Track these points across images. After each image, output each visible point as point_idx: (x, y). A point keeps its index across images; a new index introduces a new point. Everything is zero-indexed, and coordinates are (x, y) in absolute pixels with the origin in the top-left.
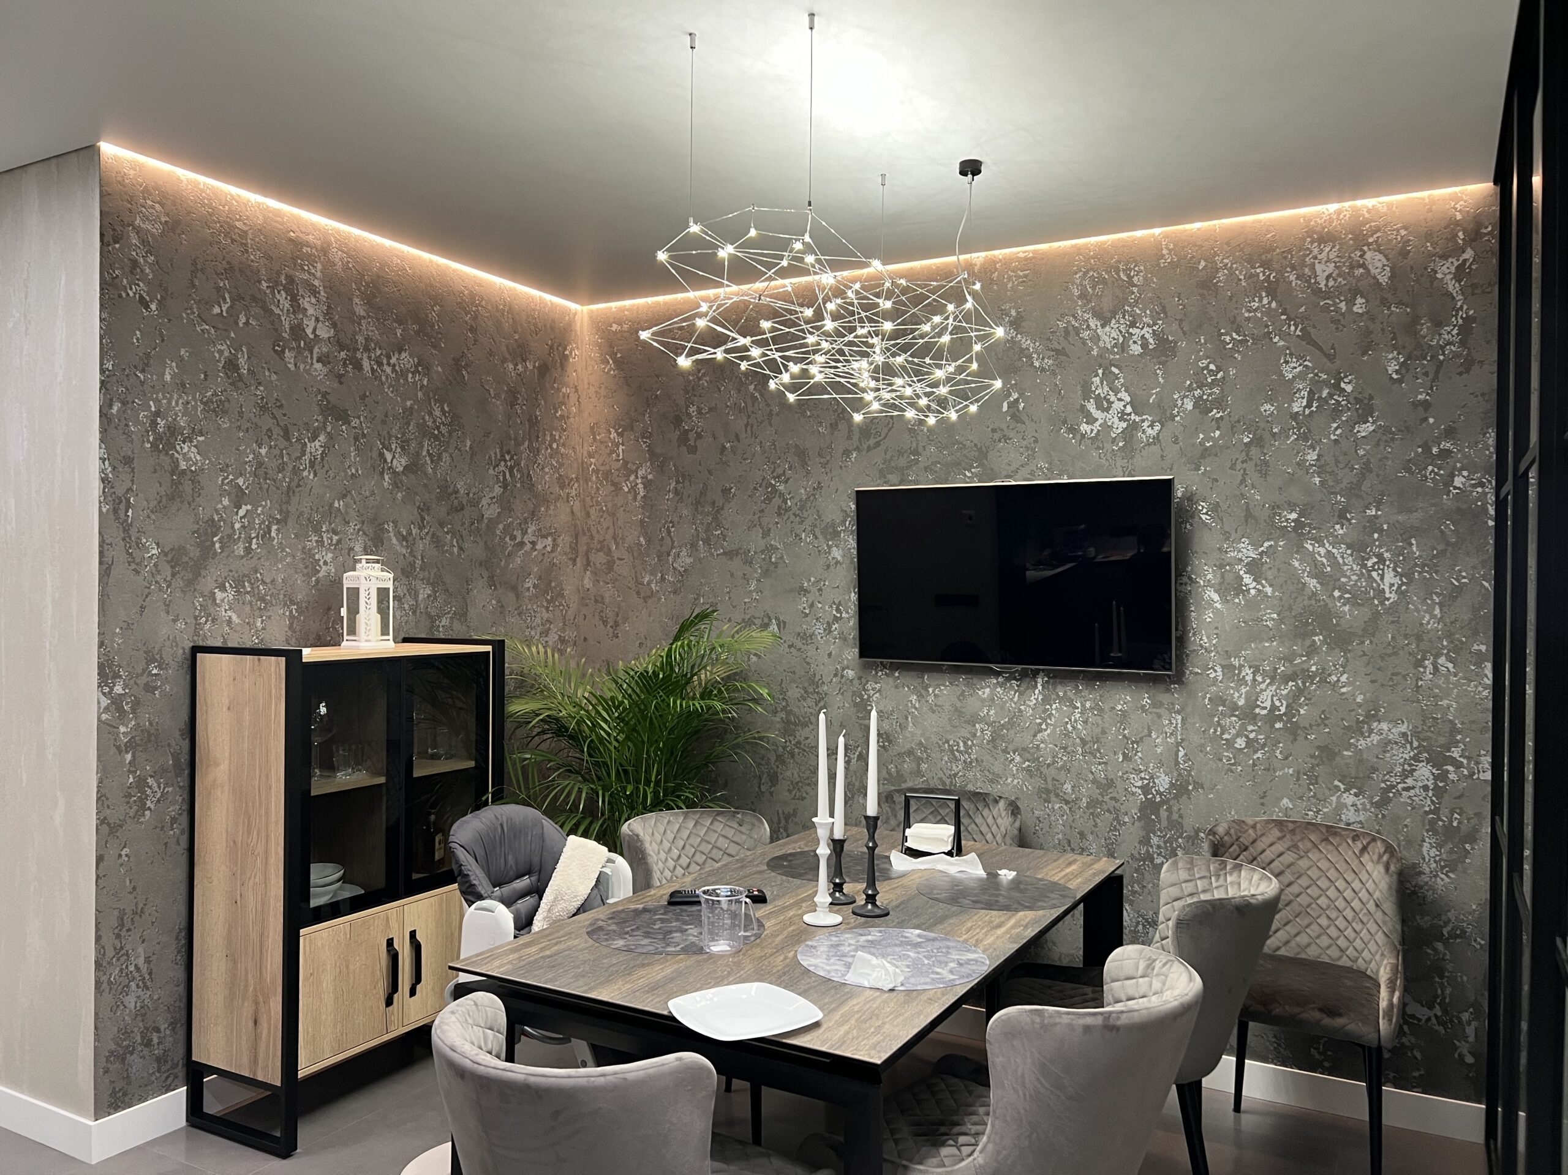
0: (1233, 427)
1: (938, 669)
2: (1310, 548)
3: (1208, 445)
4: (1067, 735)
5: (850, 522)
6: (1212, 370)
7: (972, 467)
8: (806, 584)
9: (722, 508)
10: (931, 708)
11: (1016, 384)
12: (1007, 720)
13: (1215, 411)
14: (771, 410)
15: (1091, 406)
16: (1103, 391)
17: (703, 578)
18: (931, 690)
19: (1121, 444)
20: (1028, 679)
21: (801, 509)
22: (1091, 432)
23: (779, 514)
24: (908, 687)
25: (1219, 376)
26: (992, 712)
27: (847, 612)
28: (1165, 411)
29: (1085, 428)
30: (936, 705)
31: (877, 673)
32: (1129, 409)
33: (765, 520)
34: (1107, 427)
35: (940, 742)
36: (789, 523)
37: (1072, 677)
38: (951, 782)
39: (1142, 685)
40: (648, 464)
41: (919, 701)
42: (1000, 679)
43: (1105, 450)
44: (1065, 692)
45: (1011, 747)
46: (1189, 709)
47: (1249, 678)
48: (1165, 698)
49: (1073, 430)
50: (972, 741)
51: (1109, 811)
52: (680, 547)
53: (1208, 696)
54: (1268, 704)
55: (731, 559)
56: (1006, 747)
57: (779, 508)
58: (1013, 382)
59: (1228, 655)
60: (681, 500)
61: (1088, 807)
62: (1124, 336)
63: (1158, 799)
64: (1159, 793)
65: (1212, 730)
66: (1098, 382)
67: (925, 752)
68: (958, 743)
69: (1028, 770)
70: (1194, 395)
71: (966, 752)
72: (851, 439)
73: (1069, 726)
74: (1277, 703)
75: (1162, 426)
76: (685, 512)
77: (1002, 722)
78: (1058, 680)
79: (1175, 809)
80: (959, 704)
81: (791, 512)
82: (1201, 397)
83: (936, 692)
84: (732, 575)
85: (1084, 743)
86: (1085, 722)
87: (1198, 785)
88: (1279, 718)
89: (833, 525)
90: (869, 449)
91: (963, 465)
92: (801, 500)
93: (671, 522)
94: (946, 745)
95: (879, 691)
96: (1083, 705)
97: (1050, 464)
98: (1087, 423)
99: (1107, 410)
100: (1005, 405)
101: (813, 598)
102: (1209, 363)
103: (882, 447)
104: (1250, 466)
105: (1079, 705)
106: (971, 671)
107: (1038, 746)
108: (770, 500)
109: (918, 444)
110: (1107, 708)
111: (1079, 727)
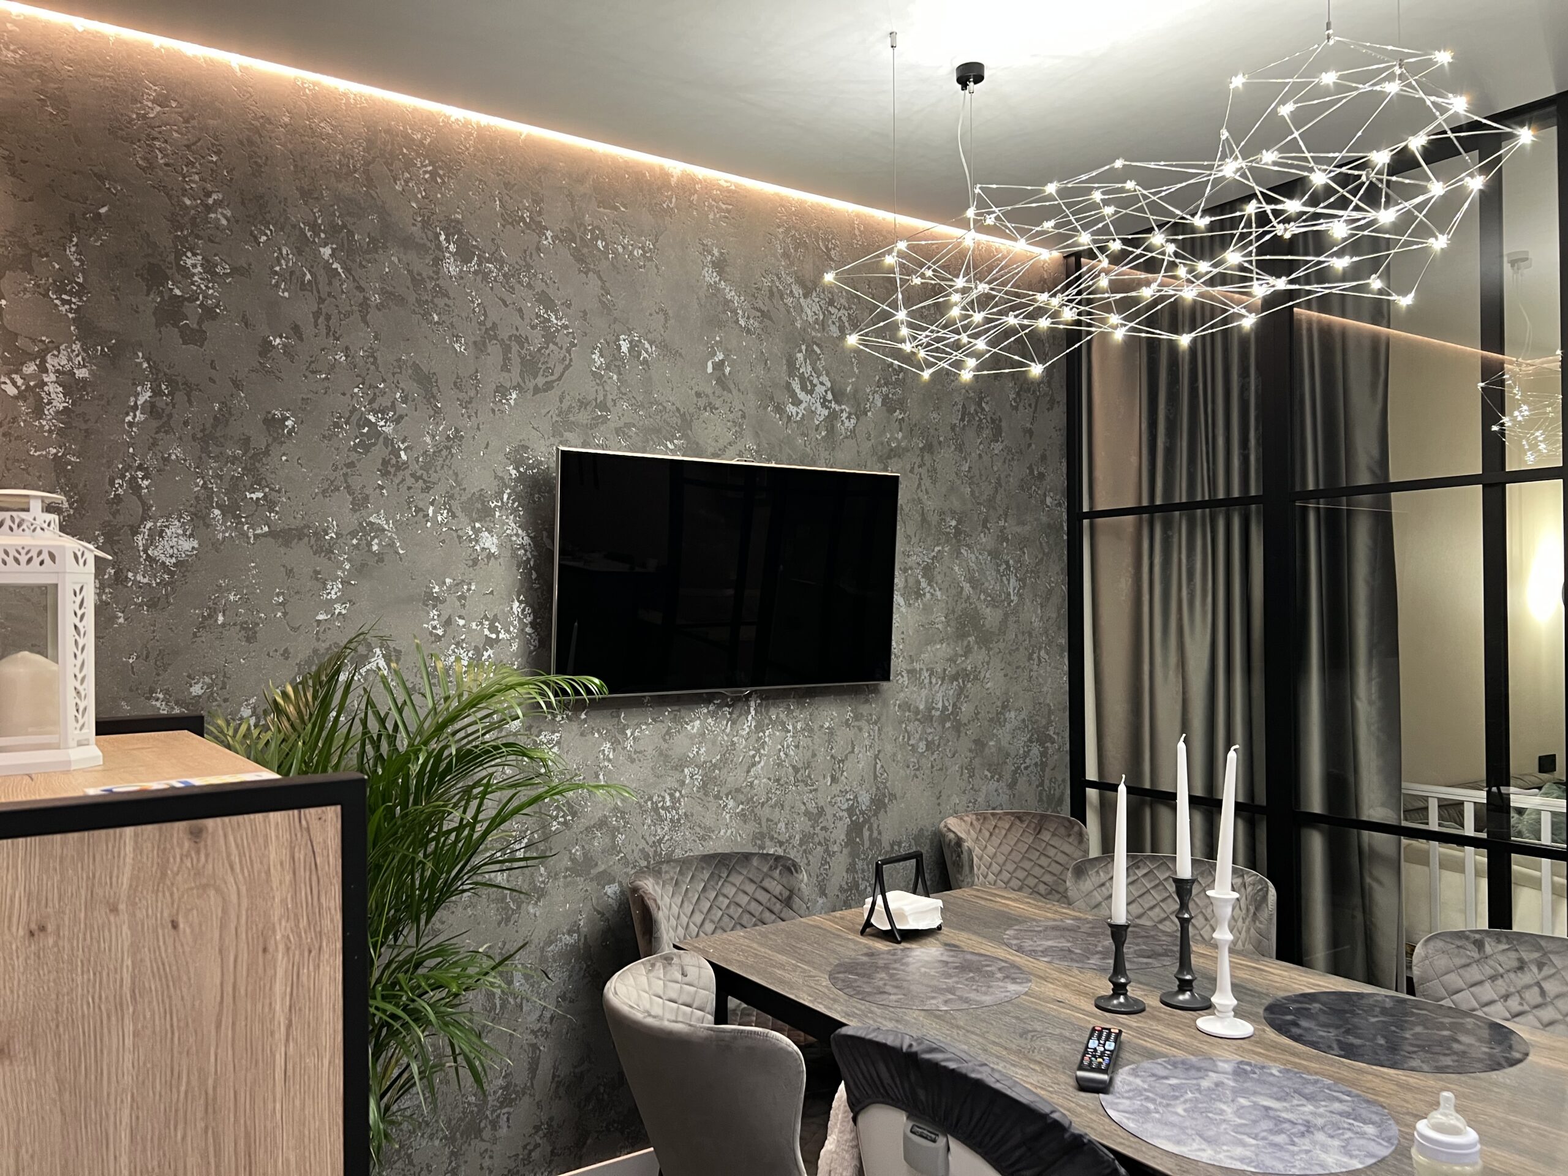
0: (912, 430)
1: (638, 703)
2: (965, 553)
3: (892, 446)
4: (780, 764)
5: (510, 495)
7: (674, 437)
8: (437, 589)
9: (267, 453)
10: (630, 756)
11: (721, 342)
12: (718, 757)
13: (898, 411)
14: (366, 299)
15: (796, 386)
16: (806, 370)
17: (225, 577)
18: (629, 732)
19: (823, 433)
20: (740, 704)
21: (426, 467)
22: (797, 415)
23: (385, 474)
24: (598, 731)
25: (901, 376)
26: (703, 750)
27: (508, 631)
28: (859, 405)
29: (791, 409)
30: (635, 752)
32: (830, 396)
33: (356, 482)
34: (811, 412)
35: (641, 801)
36: (403, 488)
37: (783, 696)
38: (655, 851)
39: (846, 697)
40: (77, 347)
42: (711, 708)
43: (809, 438)
44: (778, 714)
45: (724, 790)
46: (883, 719)
47: (927, 681)
48: (864, 709)
49: (779, 409)
50: (680, 792)
51: (820, 843)
52: (168, 517)
53: (898, 702)
54: (940, 705)
55: (287, 544)
56: (719, 792)
57: (385, 463)
58: (718, 339)
59: (911, 659)
60: (166, 428)
61: (801, 845)
62: (824, 313)
63: (861, 820)
64: (862, 813)
65: (901, 737)
66: (802, 359)
67: (623, 818)
68: (663, 797)
69: (742, 815)
70: (882, 392)
71: (673, 808)
72: (509, 371)
73: (782, 754)
74: (947, 704)
76: (176, 453)
77: (714, 761)
78: (770, 702)
79: (875, 826)
80: (664, 746)
81: (408, 472)
82: (887, 395)
83: (636, 734)
84: (290, 572)
85: (796, 770)
86: (797, 747)
87: (892, 797)
88: (948, 717)
89: (481, 497)
90: (536, 390)
91: (664, 432)
92: (425, 453)
93: (140, 468)
94: (649, 803)
95: (558, 743)
96: (795, 728)
97: (758, 445)
98: (793, 404)
99: (811, 393)
100: (710, 364)
101: (450, 611)
103: (557, 391)
104: (923, 471)
105: (790, 728)
106: (678, 701)
107: (752, 783)
108: (367, 449)
109: (605, 396)
110: (816, 728)
111: (792, 753)
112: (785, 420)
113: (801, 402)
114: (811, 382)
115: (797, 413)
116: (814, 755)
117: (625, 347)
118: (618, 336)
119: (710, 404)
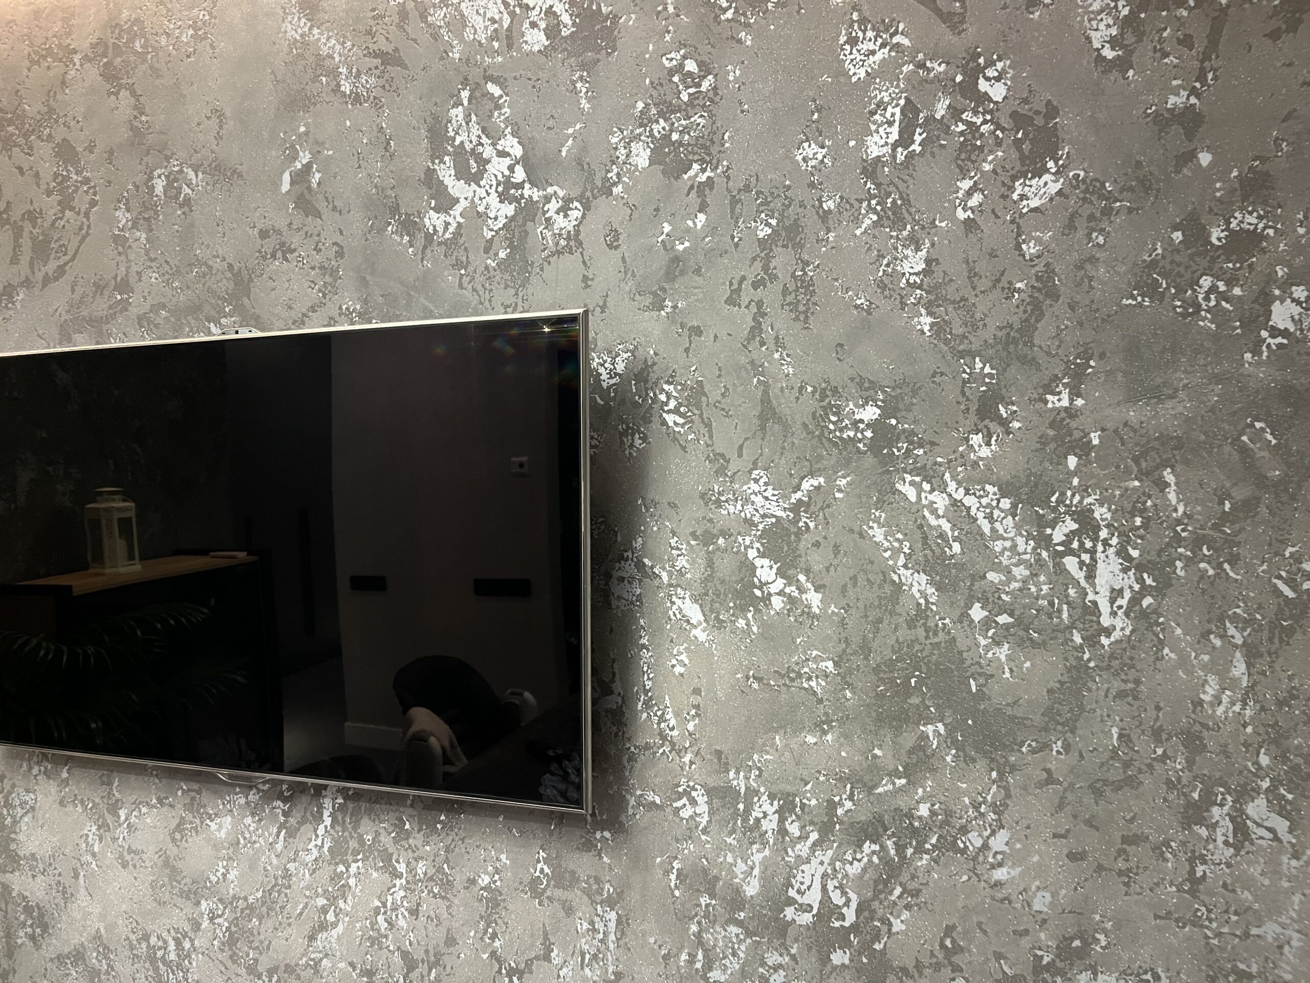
0: (734, 201)
2: (912, 494)
3: (680, 248)
4: (376, 941)
6: (690, 74)
7: (222, 314)
10: (121, 856)
11: (307, 133)
12: (259, 894)
13: (696, 166)
16: (469, 136)
18: (122, 813)
19: (502, 254)
20: (305, 799)
22: (446, 229)
24: (82, 804)
25: (705, 85)
26: (231, 874)
28: (591, 174)
29: (434, 220)
30: (130, 851)
31: (30, 768)
32: (520, 174)
34: (477, 216)
35: (133, 937)
39: (535, 826)
41: (101, 839)
42: (253, 797)
43: (471, 269)
44: (377, 834)
45: (264, 961)
46: (633, 897)
47: (770, 825)
49: (410, 226)
50: (192, 940)
53: (677, 865)
54: (814, 897)
56: (256, 960)
58: (302, 129)
59: (721, 762)
62: (512, 14)
65: (684, 957)
66: (461, 117)
67: (106, 958)
68: (166, 942)
70: (651, 135)
71: (180, 966)
72: (18, 263)
73: (380, 918)
74: (837, 899)
75: (587, 207)
78: (364, 805)
80: (173, 851)
82: (666, 137)
83: (133, 819)
85: (410, 963)
86: (414, 912)
88: (842, 938)
90: (46, 281)
91: (207, 309)
94: (144, 945)
95: (33, 809)
96: (411, 870)
97: (366, 302)
98: (437, 210)
99: (475, 178)
100: (286, 177)
102: (685, 57)
103: (68, 278)
104: (770, 295)
105: (402, 868)
107: (318, 962)
109: (128, 268)
110: (459, 880)
111: (402, 923)
112: (420, 241)
113: (457, 201)
114: (479, 158)
115: (447, 224)
116: (451, 941)
117: (159, 185)
118: (152, 172)
119: (283, 244)
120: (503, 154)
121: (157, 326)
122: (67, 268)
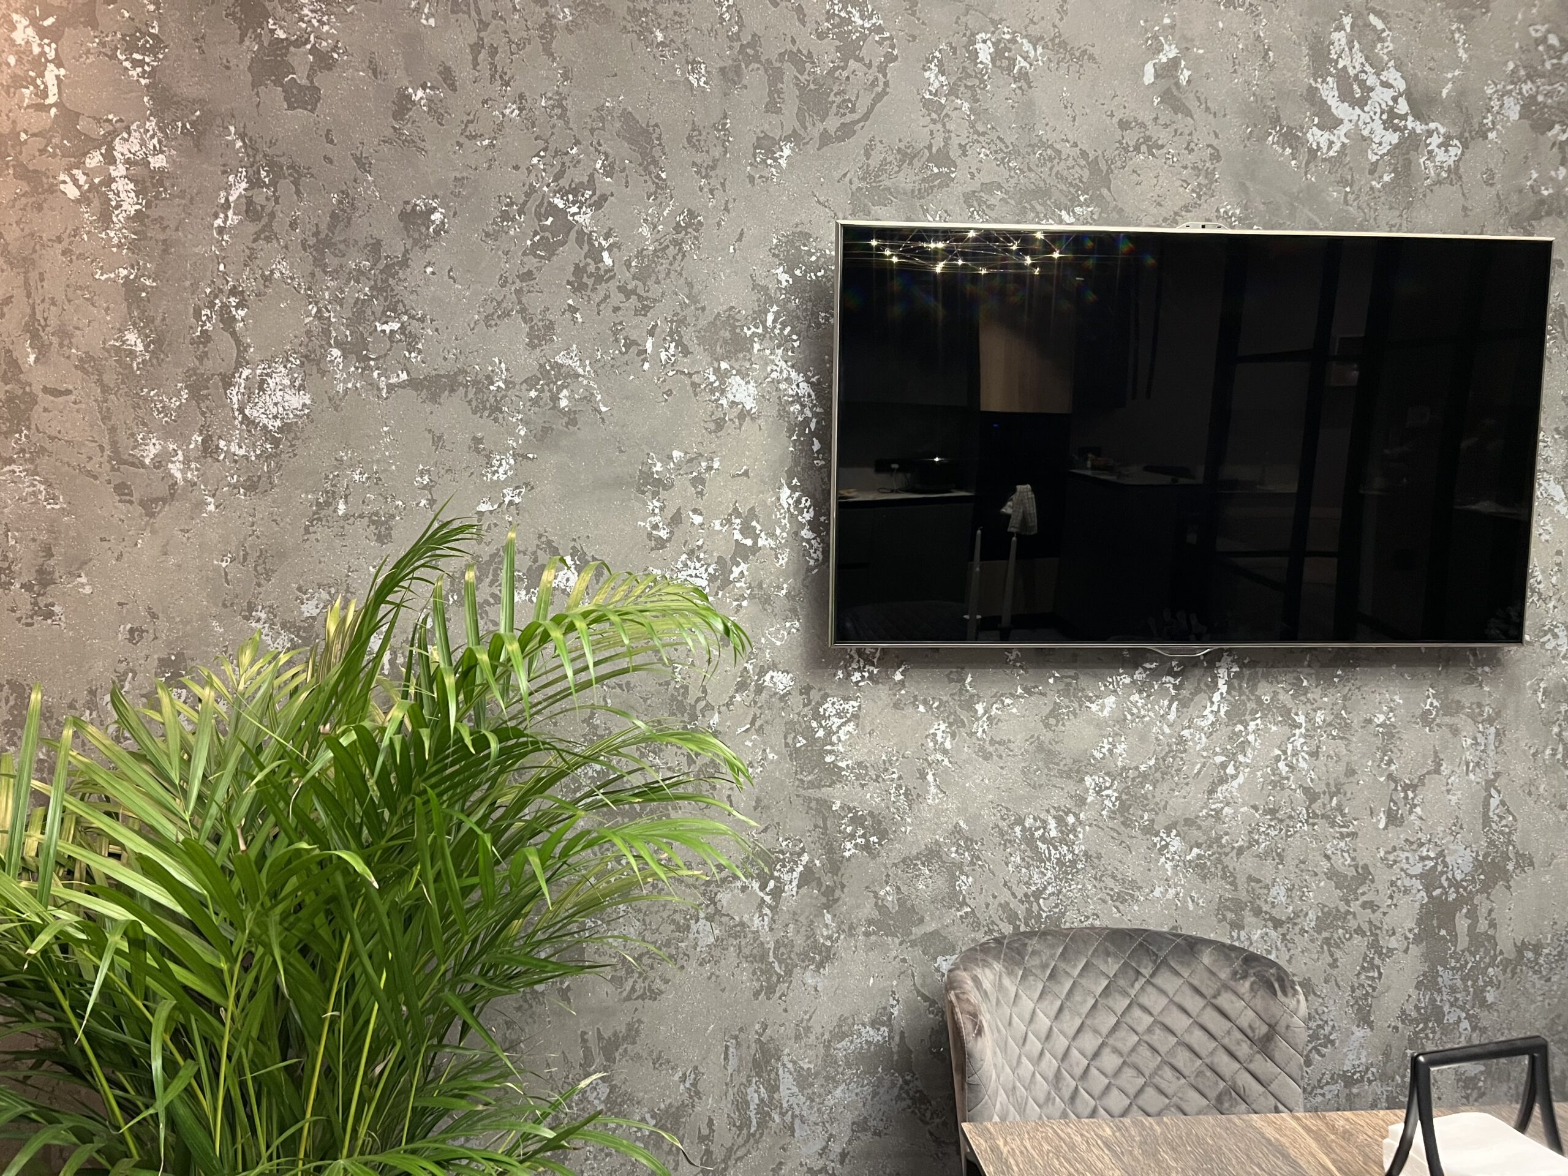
1: (999, 660)
3: (1546, 193)
4: (1278, 783)
5: (777, 316)
6: (1551, 47)
7: (1074, 201)
8: (658, 467)
9: (404, 263)
10: (982, 749)
11: (1173, 27)
12: (1152, 762)
13: (1557, 127)
14: (550, 17)
15: (1329, 92)
16: (1353, 62)
17: (348, 446)
18: (980, 708)
19: (1387, 178)
20: (1198, 672)
21: (642, 275)
22: (1330, 148)
23: (578, 287)
24: (925, 702)
25: (1564, 60)
26: (1120, 749)
27: (772, 535)
28: (1469, 118)
29: (1316, 137)
30: (993, 742)
31: (848, 676)
32: (1403, 107)
33: (536, 302)
34: (1362, 141)
35: (1003, 825)
36: (607, 311)
37: (1288, 662)
38: (1029, 911)
39: (1424, 669)
40: (151, 125)
41: (953, 736)
42: (1139, 675)
43: (1356, 188)
44: (1275, 693)
45: (1161, 820)
46: (1509, 714)
48: (1466, 694)
49: (1292, 139)
50: (1076, 816)
51: (1359, 931)
52: (271, 361)
53: (1542, 685)
55: (434, 398)
56: (1152, 821)
57: (579, 270)
58: (1167, 21)
60: (267, 234)
61: (1318, 929)
63: (1452, 897)
64: (1455, 884)
65: (1548, 752)
66: (1344, 41)
67: (968, 849)
68: (1044, 822)
69: (1198, 866)
70: (1521, 93)
71: (1063, 841)
72: (779, 111)
73: (1281, 765)
75: (1465, 146)
76: (281, 268)
77: (1142, 768)
78: (1260, 671)
79: (1483, 911)
80: (1047, 736)
81: (613, 285)
82: (1533, 97)
83: (994, 712)
84: (438, 441)
85: (1311, 796)
86: (1314, 754)
87: (1525, 861)
89: (730, 320)
90: (825, 139)
91: (1056, 194)
92: (640, 254)
93: (233, 292)
94: (1018, 829)
95: (855, 716)
96: (1310, 720)
97: (1245, 208)
98: (1321, 127)
99: (1361, 103)
100: (1149, 69)
101: (679, 502)
102: (1549, 31)
103: (861, 138)
105: (1301, 719)
106: (1073, 660)
107: (1219, 812)
108: (551, 251)
109: (947, 140)
110: (1356, 721)
111: (1303, 764)
112: (1304, 157)
113: (1341, 122)
114: (1362, 84)
115: (1331, 144)
116: (1351, 772)
117: (985, 53)
118: (973, 35)
119: (1148, 139)
120: (1386, 85)
121: (991, 207)
122: (858, 127)
